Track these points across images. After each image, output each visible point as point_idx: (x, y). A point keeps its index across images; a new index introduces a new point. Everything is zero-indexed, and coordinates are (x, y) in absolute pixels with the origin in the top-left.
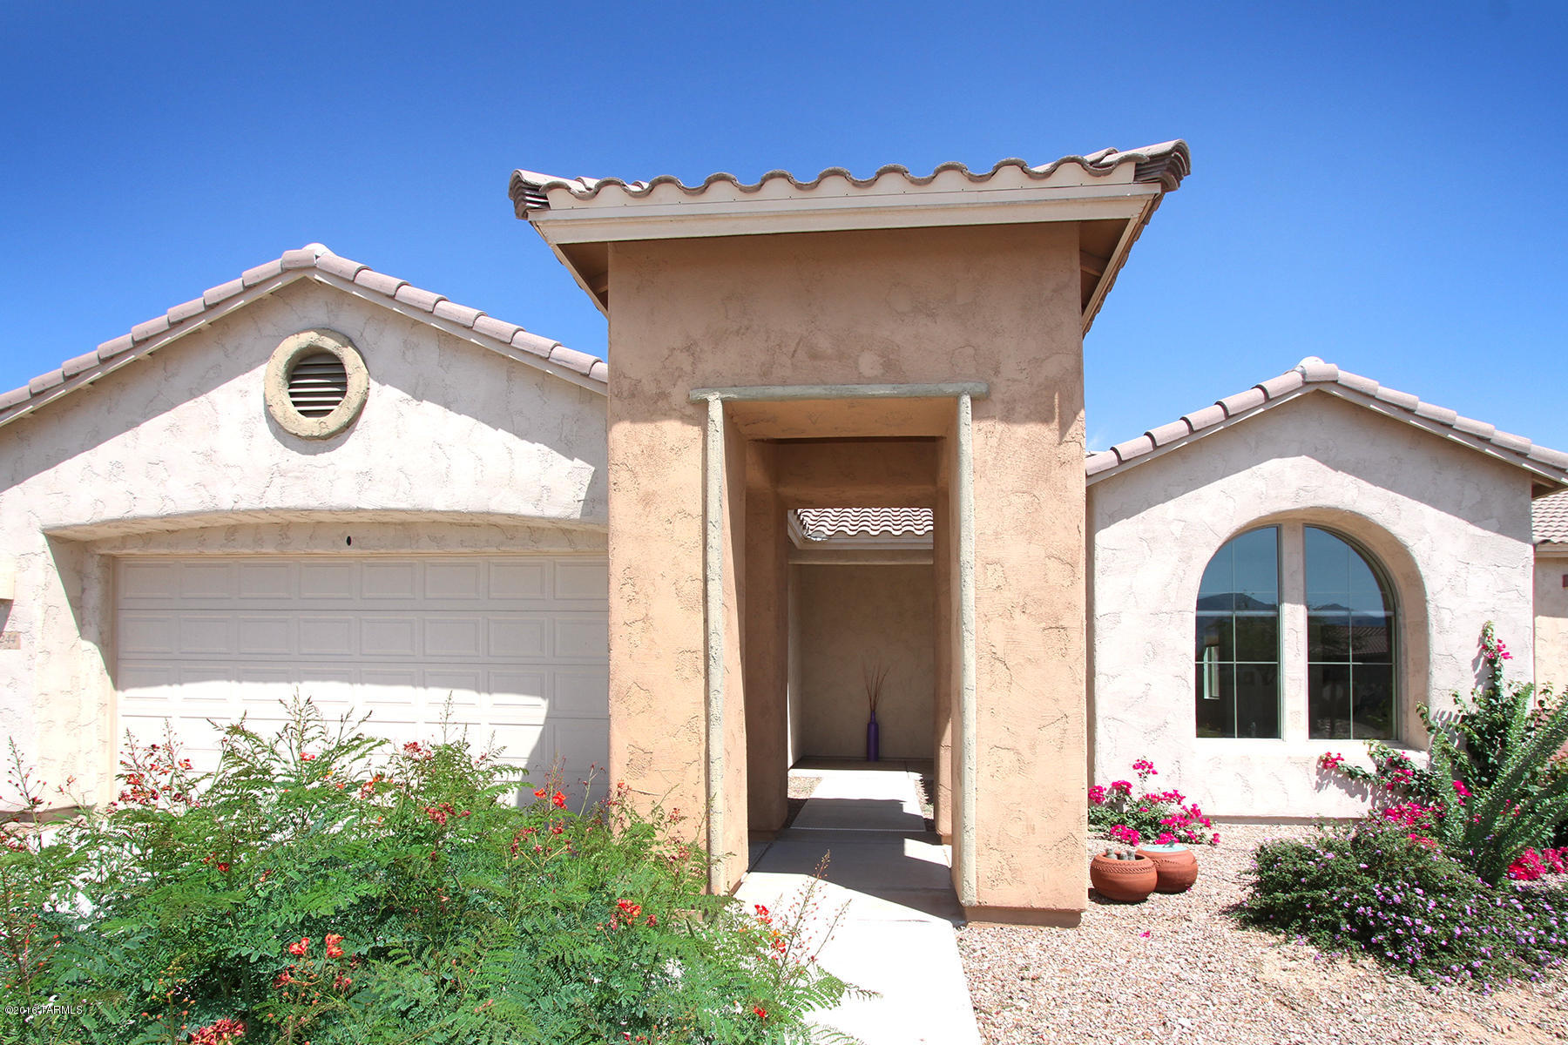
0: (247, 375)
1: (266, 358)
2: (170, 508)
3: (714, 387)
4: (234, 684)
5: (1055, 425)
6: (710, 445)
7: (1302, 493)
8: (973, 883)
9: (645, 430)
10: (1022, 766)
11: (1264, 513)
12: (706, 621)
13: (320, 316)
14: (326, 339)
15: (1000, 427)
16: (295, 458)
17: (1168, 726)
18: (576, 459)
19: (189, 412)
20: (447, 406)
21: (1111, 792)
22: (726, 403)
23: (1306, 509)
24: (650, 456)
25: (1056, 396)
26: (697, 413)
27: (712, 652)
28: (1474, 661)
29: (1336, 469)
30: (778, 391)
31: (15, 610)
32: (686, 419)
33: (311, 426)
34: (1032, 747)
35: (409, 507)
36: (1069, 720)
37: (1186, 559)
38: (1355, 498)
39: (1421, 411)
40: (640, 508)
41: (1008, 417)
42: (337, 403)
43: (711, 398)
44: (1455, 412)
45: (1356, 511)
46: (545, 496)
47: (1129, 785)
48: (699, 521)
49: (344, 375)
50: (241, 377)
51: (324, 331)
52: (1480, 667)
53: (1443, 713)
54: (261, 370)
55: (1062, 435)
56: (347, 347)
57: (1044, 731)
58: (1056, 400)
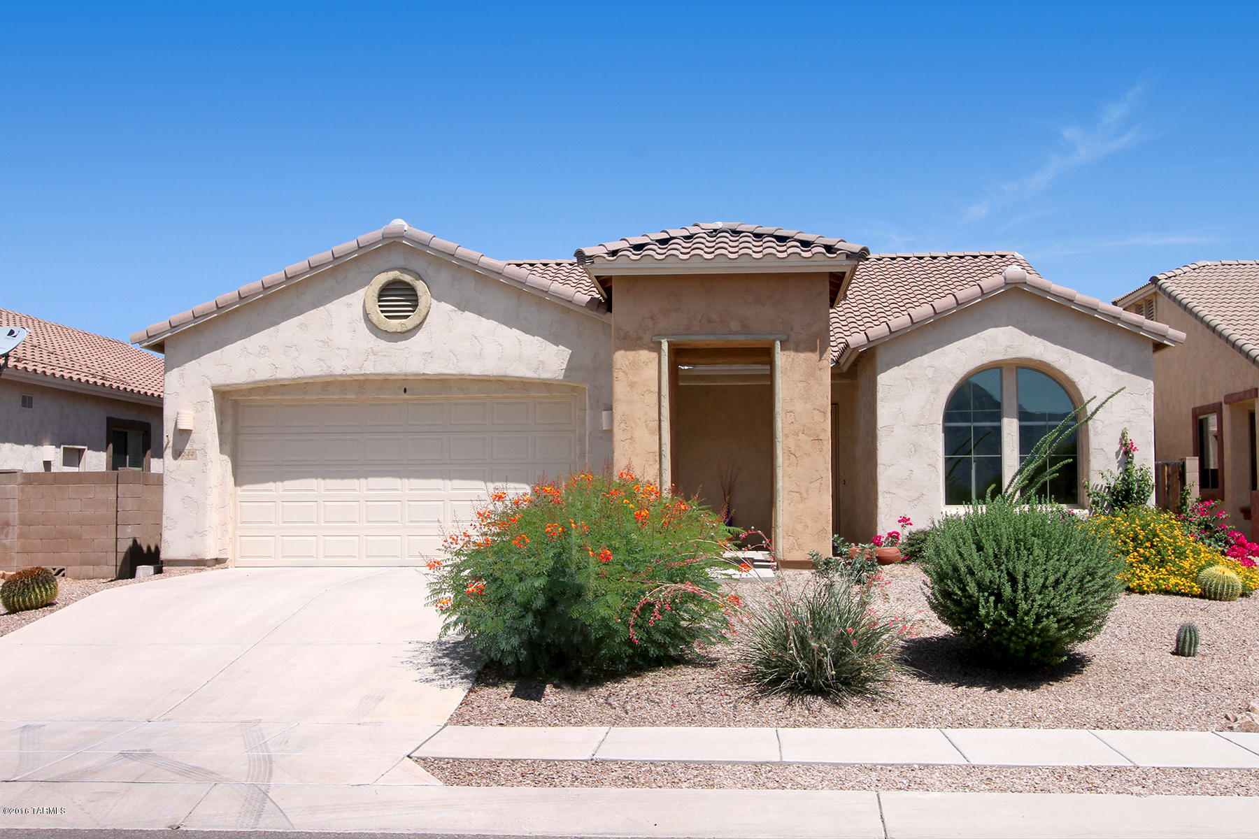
0: (351, 295)
1: (367, 283)
2: (300, 374)
3: (664, 336)
4: (320, 481)
5: (818, 353)
6: (662, 362)
7: (1009, 349)
8: (781, 550)
9: (631, 354)
10: (803, 499)
11: (985, 362)
12: (660, 439)
13: (399, 260)
14: (405, 275)
15: (793, 354)
16: (383, 344)
17: (924, 497)
18: (560, 346)
19: (314, 316)
20: (480, 314)
21: (887, 539)
22: (670, 344)
23: (1011, 359)
24: (633, 365)
25: (818, 340)
26: (657, 348)
27: (663, 453)
28: (1116, 452)
29: (1030, 335)
30: (693, 337)
31: (193, 435)
32: (651, 349)
33: (395, 325)
34: (807, 491)
35: (457, 373)
36: (824, 479)
37: (936, 391)
38: (1042, 352)
39: (1078, 300)
40: (628, 389)
41: (796, 350)
42: (413, 311)
43: (663, 341)
44: (1098, 300)
45: (1043, 360)
46: (541, 366)
47: (898, 533)
48: (656, 395)
49: (416, 295)
50: (348, 296)
51: (403, 270)
52: (1120, 456)
53: (1097, 485)
54: (361, 293)
55: (821, 357)
56: (418, 280)
57: (812, 484)
58: (818, 343)
